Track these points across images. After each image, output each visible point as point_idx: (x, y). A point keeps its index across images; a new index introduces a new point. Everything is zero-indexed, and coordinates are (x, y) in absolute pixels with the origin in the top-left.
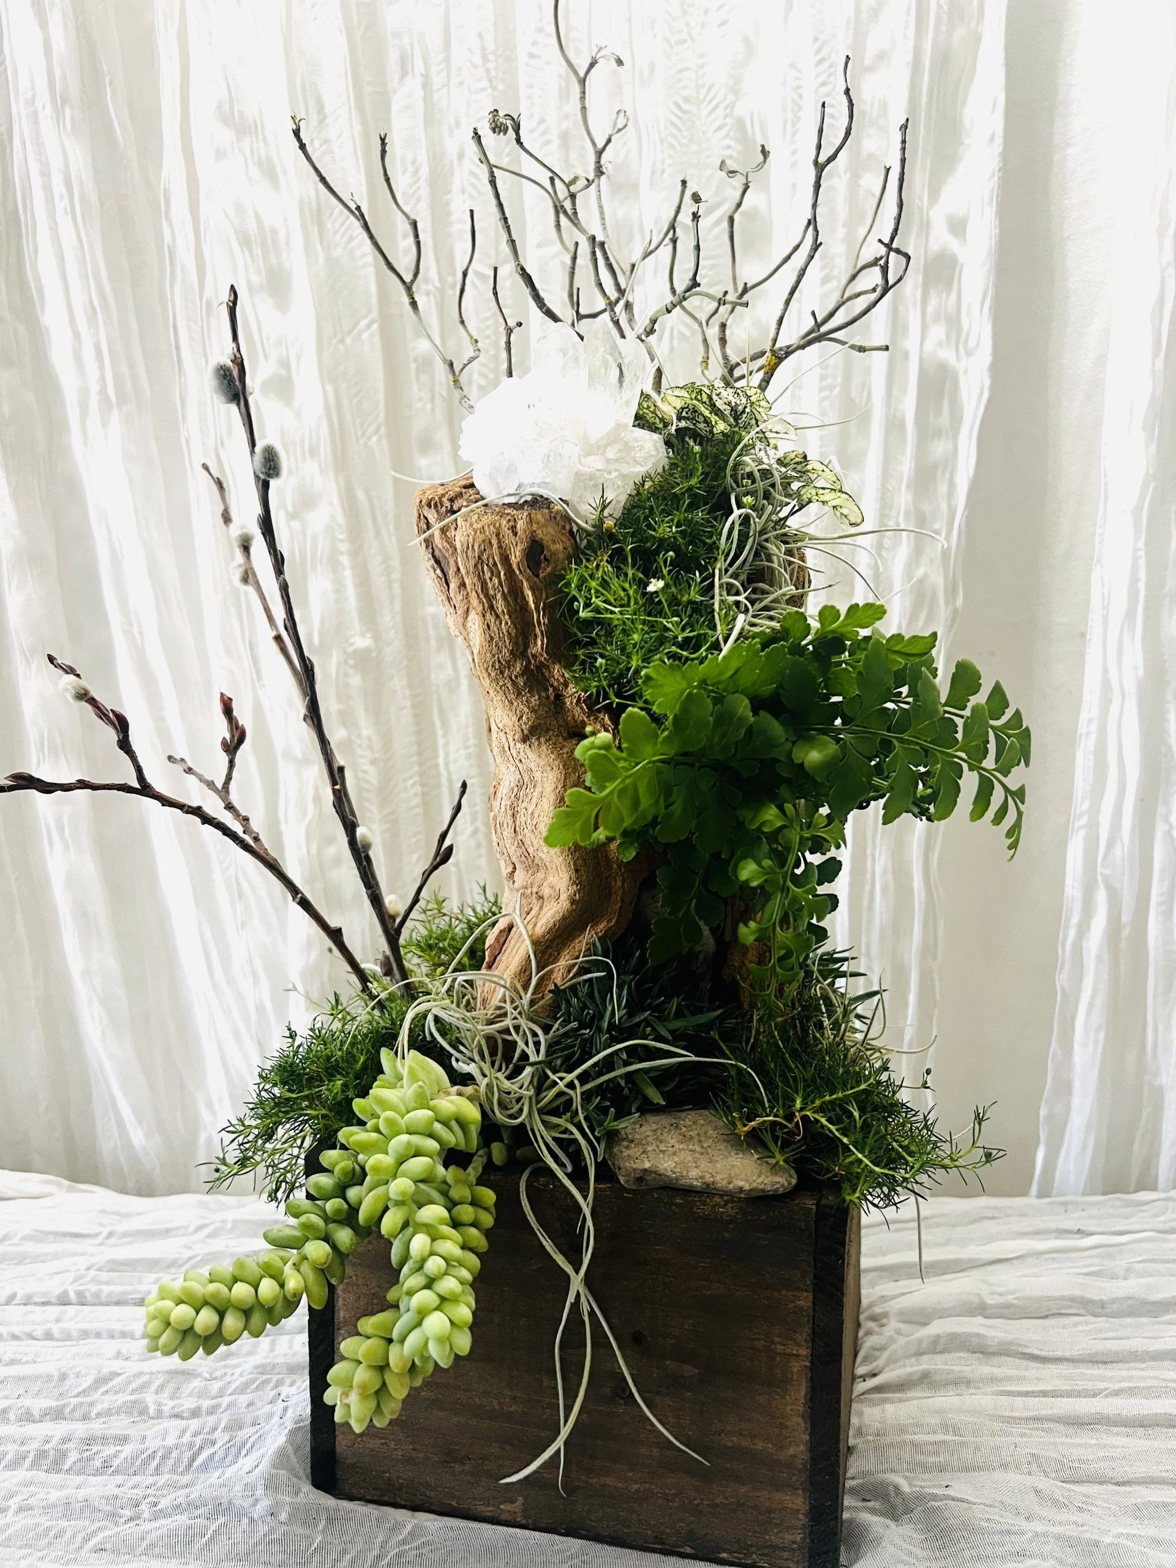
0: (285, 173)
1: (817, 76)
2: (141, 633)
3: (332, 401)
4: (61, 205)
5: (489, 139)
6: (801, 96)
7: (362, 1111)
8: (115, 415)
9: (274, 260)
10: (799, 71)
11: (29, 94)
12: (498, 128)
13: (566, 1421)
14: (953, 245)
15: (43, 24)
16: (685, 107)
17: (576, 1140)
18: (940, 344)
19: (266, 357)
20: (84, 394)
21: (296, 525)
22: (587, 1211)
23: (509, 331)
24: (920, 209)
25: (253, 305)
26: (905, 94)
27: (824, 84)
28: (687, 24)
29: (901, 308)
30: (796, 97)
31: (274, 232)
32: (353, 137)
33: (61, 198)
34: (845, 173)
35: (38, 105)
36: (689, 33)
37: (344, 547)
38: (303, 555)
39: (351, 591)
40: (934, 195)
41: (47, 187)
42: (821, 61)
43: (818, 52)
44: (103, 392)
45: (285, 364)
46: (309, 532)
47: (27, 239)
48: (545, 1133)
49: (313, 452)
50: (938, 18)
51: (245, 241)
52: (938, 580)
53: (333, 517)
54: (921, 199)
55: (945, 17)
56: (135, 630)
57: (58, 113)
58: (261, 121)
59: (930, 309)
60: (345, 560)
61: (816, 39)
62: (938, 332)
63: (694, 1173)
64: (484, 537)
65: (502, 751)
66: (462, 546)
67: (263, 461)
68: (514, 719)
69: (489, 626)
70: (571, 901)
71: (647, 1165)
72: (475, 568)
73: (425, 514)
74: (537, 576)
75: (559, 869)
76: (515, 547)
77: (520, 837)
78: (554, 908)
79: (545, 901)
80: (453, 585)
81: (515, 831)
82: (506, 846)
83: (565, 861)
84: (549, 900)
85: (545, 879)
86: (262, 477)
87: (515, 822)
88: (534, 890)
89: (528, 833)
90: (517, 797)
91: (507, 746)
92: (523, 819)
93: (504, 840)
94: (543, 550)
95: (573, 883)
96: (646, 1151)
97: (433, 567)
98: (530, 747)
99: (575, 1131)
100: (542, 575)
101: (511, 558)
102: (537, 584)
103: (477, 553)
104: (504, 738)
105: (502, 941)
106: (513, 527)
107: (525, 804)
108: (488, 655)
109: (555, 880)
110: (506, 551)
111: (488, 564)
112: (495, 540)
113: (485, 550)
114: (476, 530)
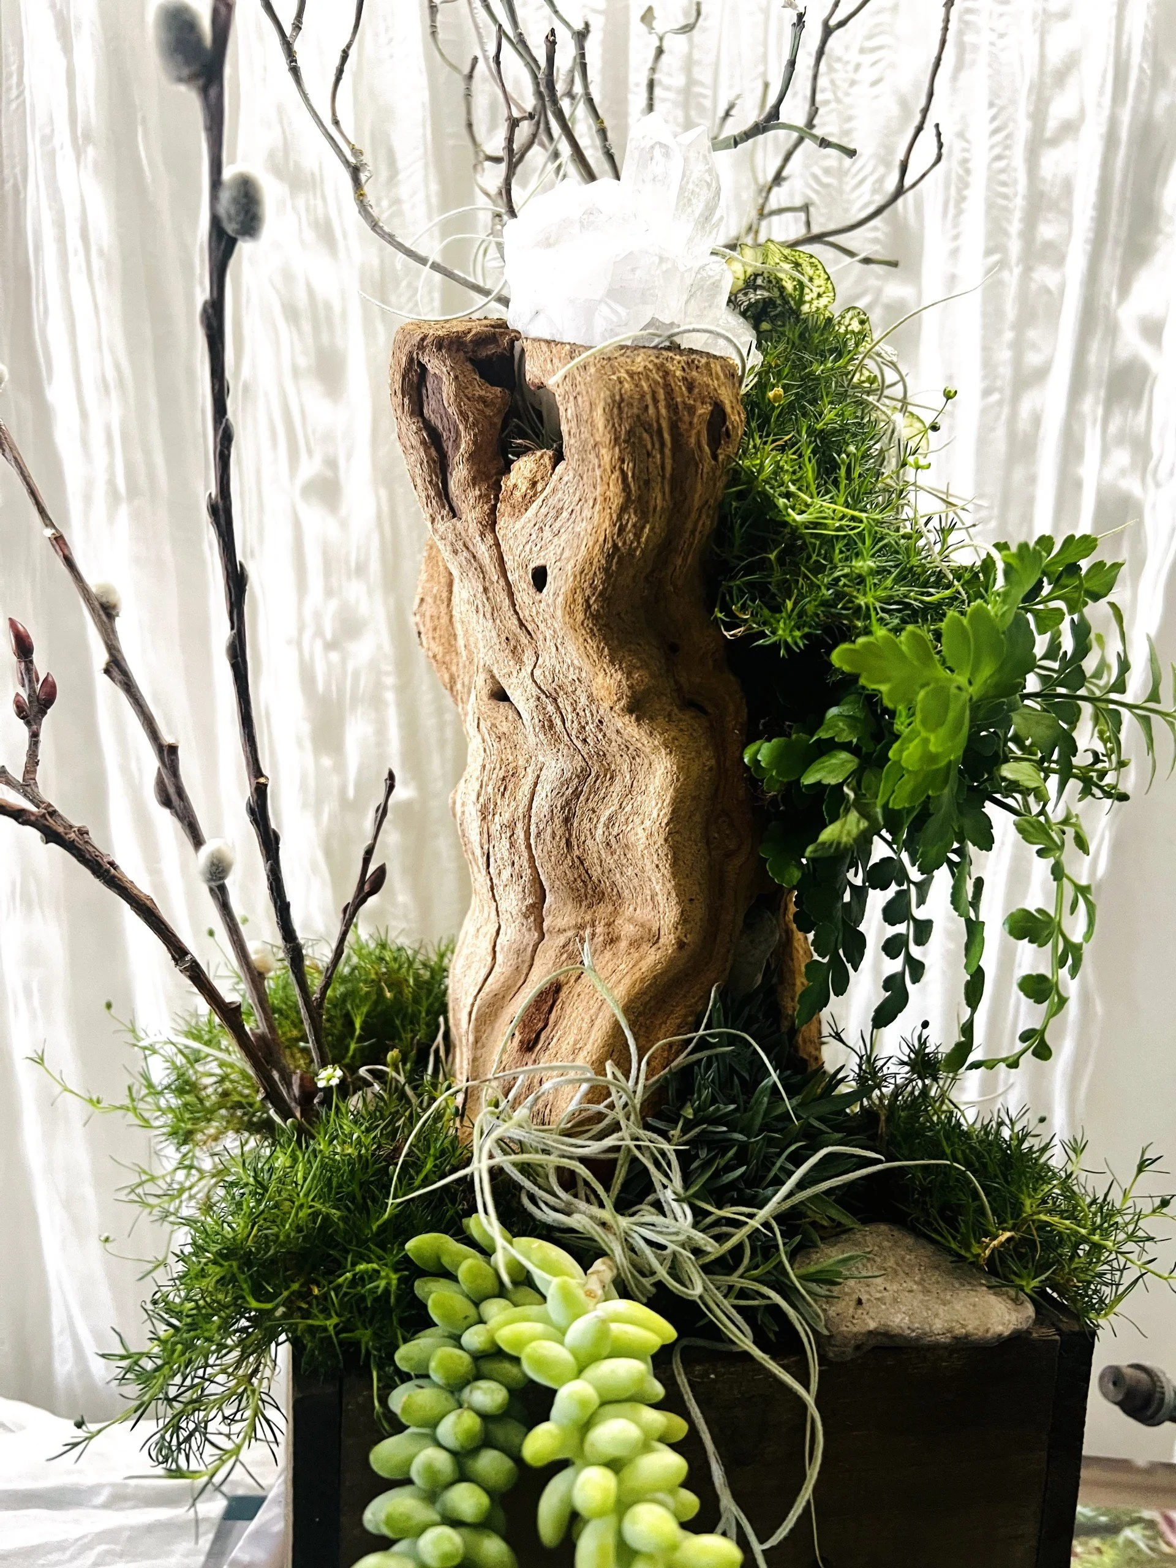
0: (345, 236)
1: (992, 147)
2: (140, 770)
3: (385, 509)
4: (76, 260)
6: (968, 171)
8: (124, 510)
9: (325, 338)
10: (967, 141)
11: (48, 131)
14: (1146, 352)
15: (67, 49)
16: (826, 180)
18: (1123, 472)
19: (310, 452)
20: (89, 483)
21: (334, 656)
24: (1107, 309)
25: (299, 393)
26: (1096, 172)
27: (999, 158)
28: (832, 82)
29: (1076, 427)
30: (961, 172)
31: (328, 307)
32: (428, 197)
33: (76, 252)
34: (1017, 265)
35: (56, 142)
36: (835, 93)
37: (390, 681)
38: (341, 690)
39: (394, 733)
40: (1124, 287)
41: (61, 240)
42: (995, 131)
43: (994, 118)
44: (111, 482)
45: (331, 463)
46: (350, 667)
47: (37, 302)
48: (725, 1303)
49: (360, 570)
50: (1140, 84)
51: (292, 313)
53: (380, 647)
54: (1108, 295)
55: (1148, 83)
56: (133, 766)
57: (79, 154)
58: (321, 176)
59: (1113, 429)
60: (390, 696)
61: (991, 105)
62: (1122, 457)
63: (938, 1325)
64: (646, 388)
65: (548, 726)
66: (613, 396)
67: (235, 200)
68: (619, 676)
69: (622, 530)
70: (681, 945)
71: (872, 1325)
72: (629, 433)
73: (424, 360)
74: (715, 457)
75: (661, 898)
76: (691, 410)
77: (576, 852)
78: (651, 959)
79: (623, 944)
80: (459, 473)
81: (568, 843)
82: (533, 866)
83: (678, 887)
84: (635, 944)
85: (615, 913)
86: (230, 228)
87: (569, 831)
88: (599, 930)
89: (594, 847)
90: (577, 794)
91: (558, 721)
92: (586, 825)
93: (532, 858)
94: (724, 422)
95: (684, 918)
96: (860, 1302)
97: (423, 442)
98: (638, 719)
99: (772, 1294)
100: (721, 457)
101: (683, 427)
102: (713, 470)
103: (635, 411)
104: (551, 708)
105: (546, 1008)
106: (684, 379)
107: (591, 805)
108: (601, 576)
109: (644, 914)
110: (677, 413)
111: (650, 430)
112: (661, 394)
113: (646, 407)
114: (632, 375)
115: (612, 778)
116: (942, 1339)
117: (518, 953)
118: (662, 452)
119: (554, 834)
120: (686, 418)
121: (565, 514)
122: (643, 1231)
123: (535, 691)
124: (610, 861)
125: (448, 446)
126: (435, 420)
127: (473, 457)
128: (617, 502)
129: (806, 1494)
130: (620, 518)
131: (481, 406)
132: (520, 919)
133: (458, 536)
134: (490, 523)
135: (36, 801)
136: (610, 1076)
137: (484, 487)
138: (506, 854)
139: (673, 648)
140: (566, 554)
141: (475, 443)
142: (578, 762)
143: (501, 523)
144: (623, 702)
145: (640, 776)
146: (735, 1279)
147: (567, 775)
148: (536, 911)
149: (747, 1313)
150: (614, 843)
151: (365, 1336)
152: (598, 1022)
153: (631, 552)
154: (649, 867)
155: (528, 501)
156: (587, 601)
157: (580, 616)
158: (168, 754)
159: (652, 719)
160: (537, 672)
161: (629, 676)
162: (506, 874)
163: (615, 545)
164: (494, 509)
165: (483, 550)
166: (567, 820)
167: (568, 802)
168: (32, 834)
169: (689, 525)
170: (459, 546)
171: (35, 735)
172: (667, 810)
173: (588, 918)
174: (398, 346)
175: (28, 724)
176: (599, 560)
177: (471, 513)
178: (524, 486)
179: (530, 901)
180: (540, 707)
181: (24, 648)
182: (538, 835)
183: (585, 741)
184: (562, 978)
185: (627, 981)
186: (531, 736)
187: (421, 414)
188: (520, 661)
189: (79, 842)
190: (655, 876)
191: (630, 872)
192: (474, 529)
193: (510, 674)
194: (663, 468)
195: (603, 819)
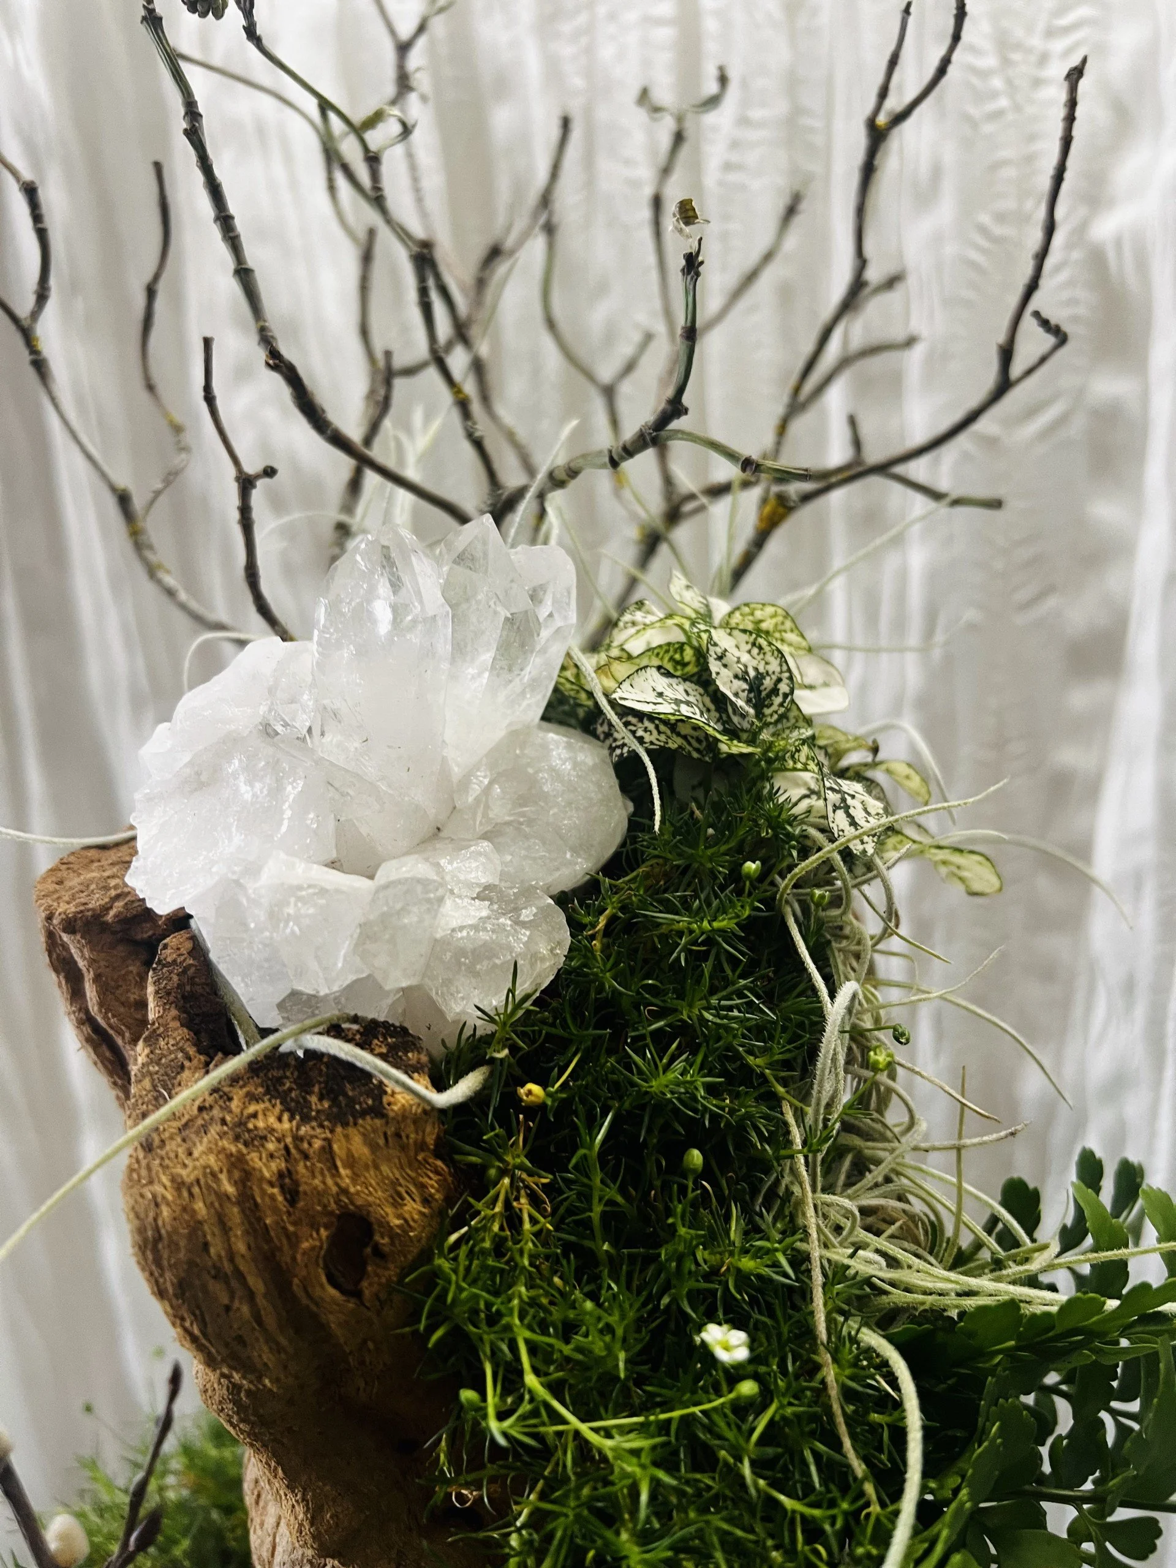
23: (246, 484)
64: (205, 1208)
100: (369, 1292)
101: (284, 1260)
106: (282, 1179)
110: (269, 1240)
111: (218, 1274)
112: (234, 1213)
113: (206, 1246)
114: (179, 1185)
120: (288, 1250)
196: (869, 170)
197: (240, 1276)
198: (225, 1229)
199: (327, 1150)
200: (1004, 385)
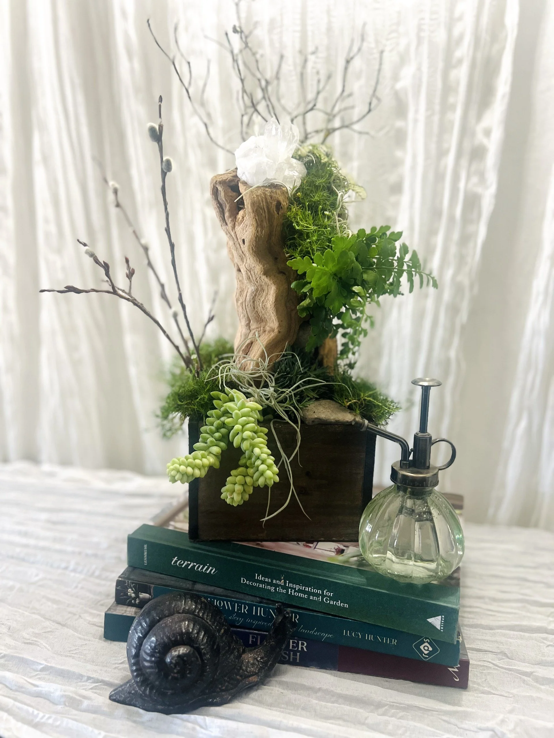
5: (231, 34)
7: (217, 405)
12: (235, 31)
13: (292, 489)
14: (485, 141)
17: (292, 410)
18: (475, 185)
22: (298, 430)
24: (471, 127)
34: (438, 113)
48: (281, 409)
52: (466, 282)
54: (472, 123)
59: (471, 169)
62: (475, 179)
63: (332, 418)
64: (260, 199)
65: (249, 278)
66: (252, 202)
67: (166, 165)
68: (261, 266)
69: (258, 231)
70: (279, 332)
71: (316, 417)
72: (256, 210)
73: (217, 186)
74: (278, 214)
75: (274, 321)
76: (271, 203)
77: (256, 310)
78: (273, 335)
79: (267, 332)
80: (227, 214)
81: (254, 308)
82: (247, 314)
83: (278, 318)
84: (269, 332)
85: (266, 325)
86: (165, 171)
87: (254, 304)
88: (262, 329)
89: (260, 308)
90: (255, 295)
91: (251, 277)
92: (258, 303)
93: (247, 311)
94: (281, 205)
95: (280, 326)
96: (314, 412)
97: (218, 207)
98: (266, 276)
99: (291, 407)
100: (280, 214)
101: (270, 207)
102: (278, 217)
103: (257, 204)
104: (249, 274)
105: (249, 347)
106: (270, 196)
107: (259, 298)
108: (254, 242)
109: (272, 325)
110: (268, 204)
111: (261, 209)
112: (264, 200)
113: (260, 204)
114: (257, 196)
115: (263, 291)
116: (333, 421)
117: (245, 335)
118: (265, 213)
119: (251, 305)
120: (270, 205)
121: (248, 226)
122: (262, 392)
123: (246, 269)
124: (263, 312)
125: (224, 207)
126: (221, 201)
127: (229, 210)
128: (255, 225)
129: (297, 448)
130: (257, 229)
131: (231, 198)
132: (245, 327)
133: (227, 230)
134: (234, 227)
135: (132, 297)
136: (259, 361)
137: (233, 217)
138: (241, 311)
139: (276, 259)
140: (248, 236)
141: (230, 207)
142: (256, 287)
143: (236, 227)
144: (262, 272)
145: (269, 291)
146: (285, 405)
147: (253, 290)
148: (248, 325)
149: (286, 411)
150: (264, 307)
151: (202, 411)
152: (259, 350)
153: (261, 236)
154: (271, 313)
155: (242, 221)
156: (252, 248)
157: (251, 252)
158: (162, 286)
159: (270, 277)
160: (246, 265)
161: (264, 266)
162: (242, 316)
163: (257, 235)
164: (235, 224)
165: (232, 234)
166: (254, 302)
167: (253, 297)
168: (131, 304)
169: (275, 230)
170: (228, 233)
171: (131, 282)
172: (274, 299)
173: (259, 326)
174: (211, 184)
175: (129, 279)
176: (254, 239)
177: (230, 225)
178: (241, 218)
179: (247, 322)
180: (247, 274)
181: (127, 261)
182: (247, 306)
183: (257, 282)
184: (253, 340)
185: (266, 341)
186: (245, 281)
187: (218, 199)
188: (243, 262)
189: (141, 306)
190: (273, 315)
191: (268, 314)
192: (230, 229)
193: (241, 265)
194: (265, 217)
195: (261, 301)
196: (346, 69)
197: (264, 208)
198: (262, 201)
199: (276, 191)
200: (370, 111)
